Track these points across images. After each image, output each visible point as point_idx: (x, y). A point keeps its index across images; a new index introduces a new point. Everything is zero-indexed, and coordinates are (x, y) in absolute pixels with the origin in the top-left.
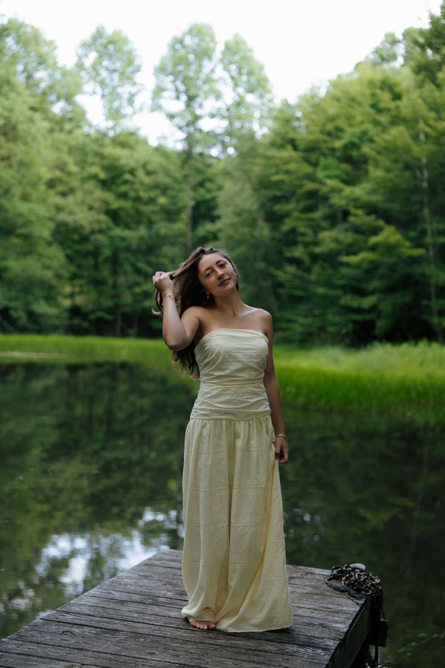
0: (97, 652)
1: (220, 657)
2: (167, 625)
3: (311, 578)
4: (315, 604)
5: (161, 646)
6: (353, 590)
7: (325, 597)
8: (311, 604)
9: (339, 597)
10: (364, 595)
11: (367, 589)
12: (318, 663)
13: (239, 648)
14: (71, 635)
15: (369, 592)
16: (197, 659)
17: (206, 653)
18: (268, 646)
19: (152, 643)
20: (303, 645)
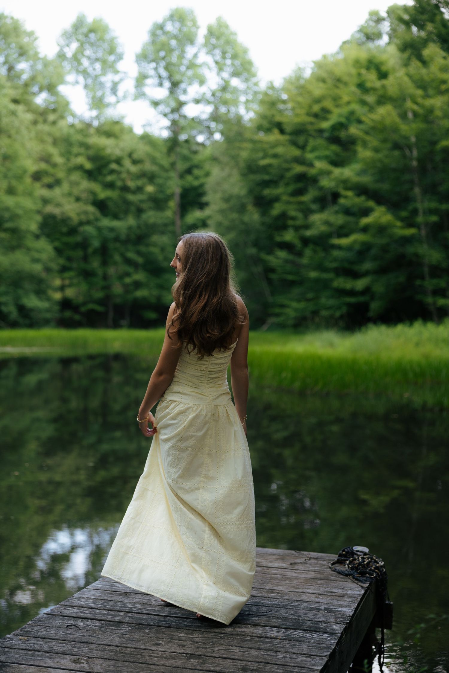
0: (102, 644)
1: (226, 646)
2: (172, 615)
3: (315, 563)
4: (320, 589)
5: (167, 637)
6: (357, 574)
7: (329, 581)
8: (315, 589)
9: (343, 581)
10: (369, 578)
11: (372, 572)
12: (326, 648)
13: (245, 635)
14: (76, 629)
15: (374, 575)
16: (203, 648)
17: (212, 642)
18: (274, 633)
19: (157, 633)
20: (309, 631)
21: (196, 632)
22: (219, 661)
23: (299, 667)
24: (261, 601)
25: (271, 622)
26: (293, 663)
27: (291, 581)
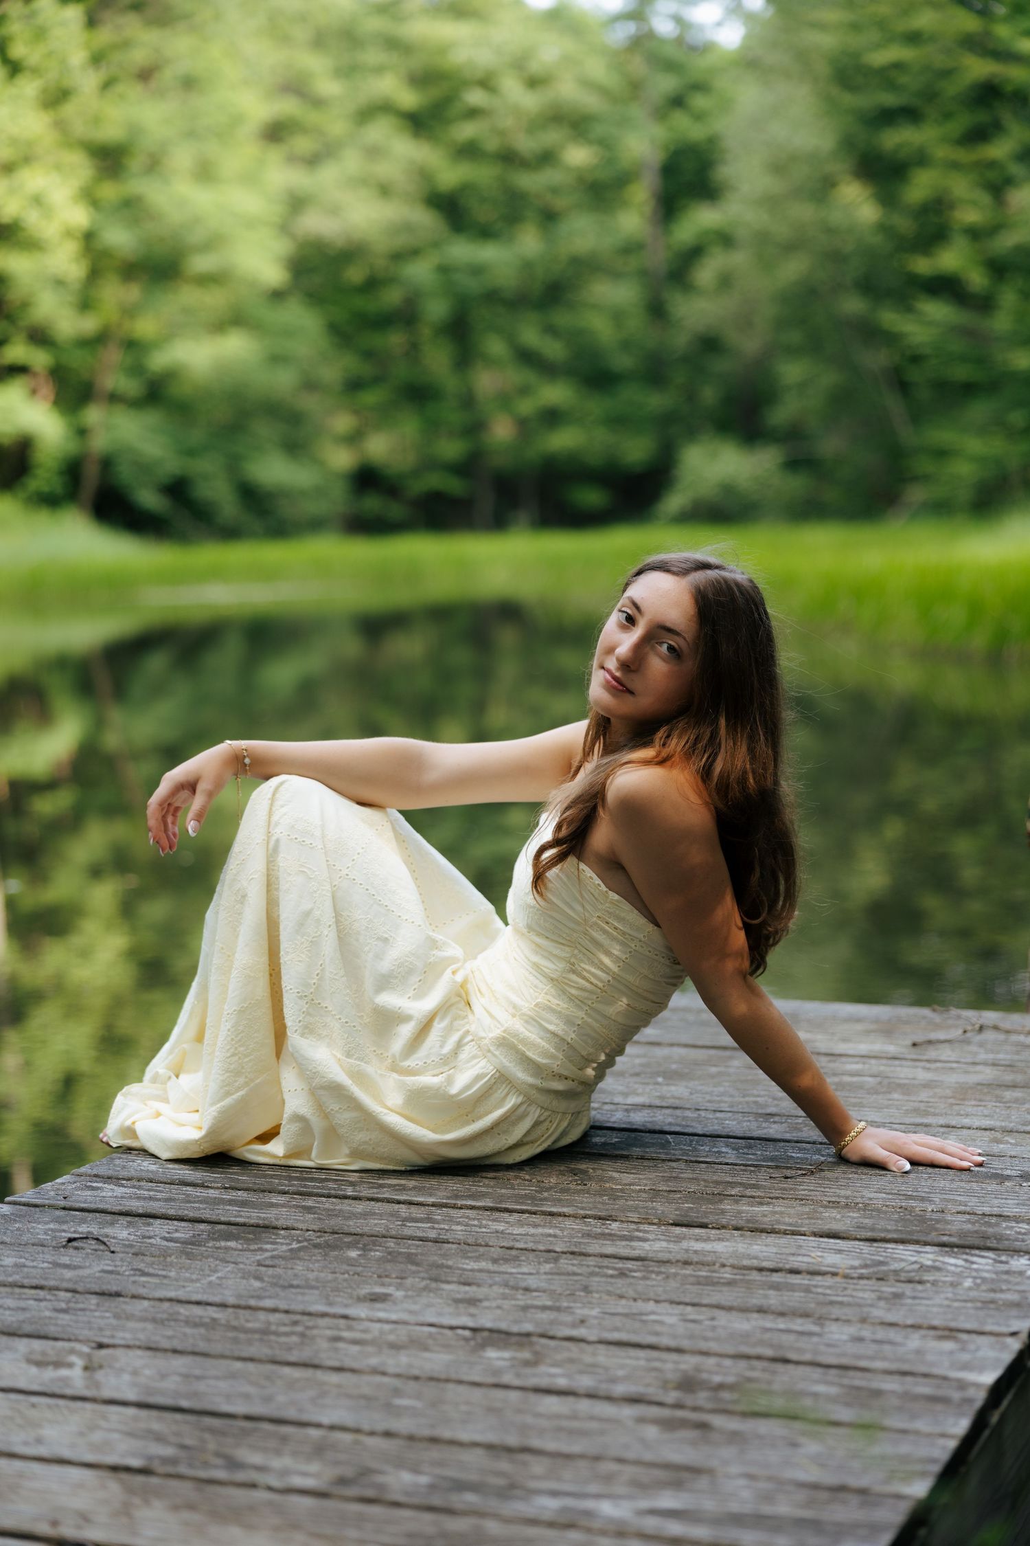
0: (170, 1300)
1: (635, 1300)
2: (460, 1203)
3: (996, 1040)
4: (1009, 1116)
5: (419, 1272)
8: (993, 1116)
13: (714, 1264)
14: (96, 1250)
16: (544, 1308)
17: (586, 1289)
18: (826, 1254)
19: (389, 1261)
20: (958, 1246)
21: (531, 1256)
22: (594, 1354)
23: (904, 1374)
24: (793, 1155)
25: (818, 1219)
26: (884, 1359)
27: (909, 1094)
